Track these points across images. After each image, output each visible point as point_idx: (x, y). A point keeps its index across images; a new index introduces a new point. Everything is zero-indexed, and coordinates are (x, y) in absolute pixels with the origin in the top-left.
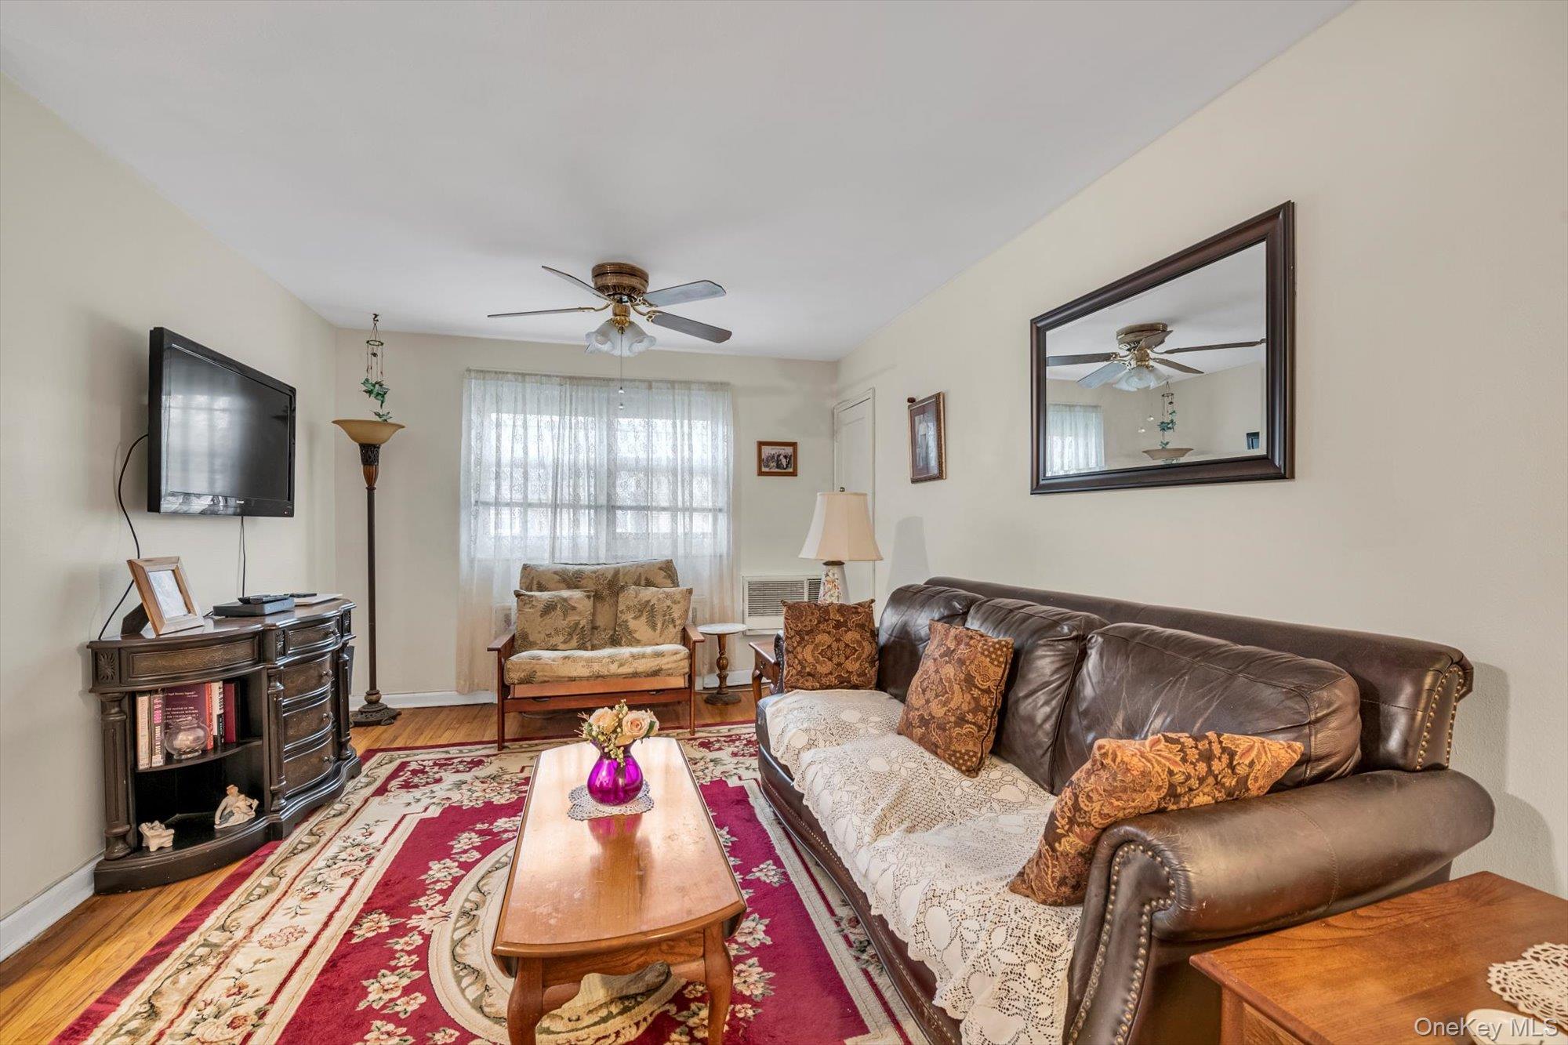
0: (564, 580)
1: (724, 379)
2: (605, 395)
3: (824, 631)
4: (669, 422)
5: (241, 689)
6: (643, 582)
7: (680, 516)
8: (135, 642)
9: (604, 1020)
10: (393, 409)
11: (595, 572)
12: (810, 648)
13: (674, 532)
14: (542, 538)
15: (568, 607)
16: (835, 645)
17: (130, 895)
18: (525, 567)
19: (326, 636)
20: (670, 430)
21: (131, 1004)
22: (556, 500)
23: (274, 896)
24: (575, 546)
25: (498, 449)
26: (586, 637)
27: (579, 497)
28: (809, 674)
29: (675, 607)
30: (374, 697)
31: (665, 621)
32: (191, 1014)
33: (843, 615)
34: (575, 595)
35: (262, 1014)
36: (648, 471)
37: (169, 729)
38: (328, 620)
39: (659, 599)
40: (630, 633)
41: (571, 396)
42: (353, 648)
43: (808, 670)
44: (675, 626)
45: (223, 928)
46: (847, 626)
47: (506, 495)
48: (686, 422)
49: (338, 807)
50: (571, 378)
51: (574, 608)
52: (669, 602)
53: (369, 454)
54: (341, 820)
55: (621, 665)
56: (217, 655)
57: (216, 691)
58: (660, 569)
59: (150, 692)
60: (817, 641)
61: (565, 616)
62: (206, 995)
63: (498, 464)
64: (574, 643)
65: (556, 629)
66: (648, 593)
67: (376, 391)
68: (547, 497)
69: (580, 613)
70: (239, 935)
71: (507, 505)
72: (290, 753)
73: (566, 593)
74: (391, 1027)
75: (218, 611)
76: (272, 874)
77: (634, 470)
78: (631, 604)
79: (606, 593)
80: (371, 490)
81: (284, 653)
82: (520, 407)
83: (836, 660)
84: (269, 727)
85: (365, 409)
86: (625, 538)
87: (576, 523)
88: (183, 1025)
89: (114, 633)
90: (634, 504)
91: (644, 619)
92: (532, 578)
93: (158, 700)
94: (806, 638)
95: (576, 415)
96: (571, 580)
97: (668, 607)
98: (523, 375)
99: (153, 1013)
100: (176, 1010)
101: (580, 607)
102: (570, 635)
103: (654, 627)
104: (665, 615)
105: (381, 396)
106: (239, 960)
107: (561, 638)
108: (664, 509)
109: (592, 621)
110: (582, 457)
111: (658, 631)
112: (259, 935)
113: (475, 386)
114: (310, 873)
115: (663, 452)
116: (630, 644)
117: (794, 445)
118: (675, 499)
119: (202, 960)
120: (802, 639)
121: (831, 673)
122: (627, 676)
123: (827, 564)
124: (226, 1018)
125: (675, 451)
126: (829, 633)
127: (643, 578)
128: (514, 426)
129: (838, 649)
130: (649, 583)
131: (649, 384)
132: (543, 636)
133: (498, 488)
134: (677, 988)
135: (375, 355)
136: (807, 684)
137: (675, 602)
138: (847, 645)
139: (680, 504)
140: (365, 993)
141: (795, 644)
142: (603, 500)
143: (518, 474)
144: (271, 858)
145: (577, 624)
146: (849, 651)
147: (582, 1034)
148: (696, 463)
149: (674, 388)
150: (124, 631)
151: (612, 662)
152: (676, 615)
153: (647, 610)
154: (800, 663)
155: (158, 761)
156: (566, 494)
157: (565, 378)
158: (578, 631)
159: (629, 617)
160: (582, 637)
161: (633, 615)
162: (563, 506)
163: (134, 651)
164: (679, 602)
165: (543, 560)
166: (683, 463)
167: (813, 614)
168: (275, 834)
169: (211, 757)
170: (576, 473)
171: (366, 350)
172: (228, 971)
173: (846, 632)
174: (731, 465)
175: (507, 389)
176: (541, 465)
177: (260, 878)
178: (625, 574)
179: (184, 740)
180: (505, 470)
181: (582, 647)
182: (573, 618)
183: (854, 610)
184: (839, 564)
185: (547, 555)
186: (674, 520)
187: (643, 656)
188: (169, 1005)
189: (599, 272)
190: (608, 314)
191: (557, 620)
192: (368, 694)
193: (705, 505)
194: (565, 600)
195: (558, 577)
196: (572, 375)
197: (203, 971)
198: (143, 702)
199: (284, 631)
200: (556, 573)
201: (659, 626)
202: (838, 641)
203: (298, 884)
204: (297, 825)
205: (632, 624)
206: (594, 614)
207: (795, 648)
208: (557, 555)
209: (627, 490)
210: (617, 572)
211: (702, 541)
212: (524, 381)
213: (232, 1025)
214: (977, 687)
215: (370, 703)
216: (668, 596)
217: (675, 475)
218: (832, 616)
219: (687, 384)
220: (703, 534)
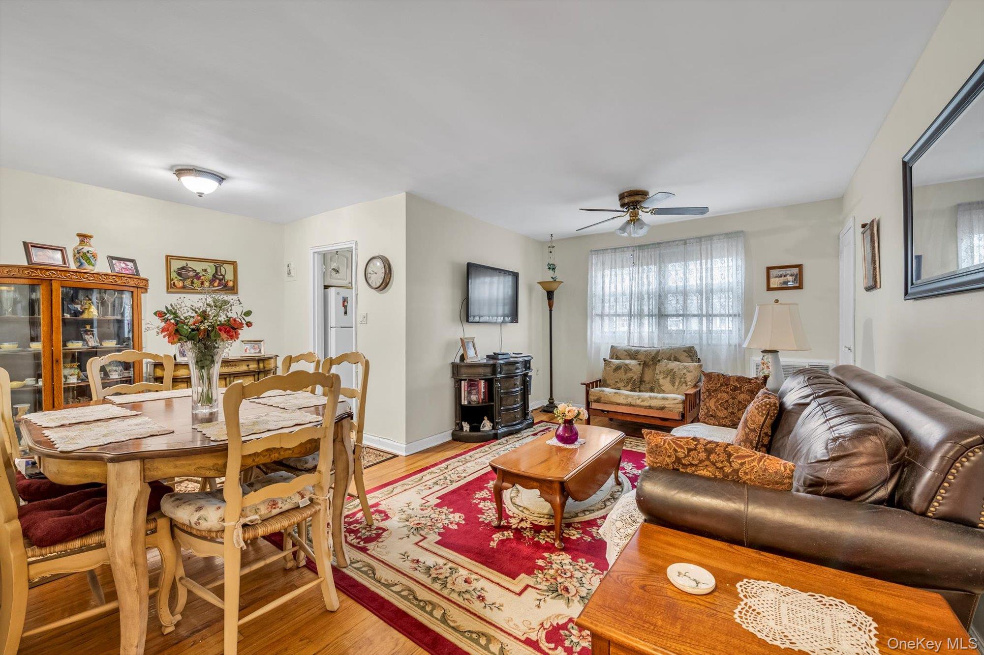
0: (629, 355)
1: (740, 229)
2: (658, 252)
3: (724, 391)
4: (699, 262)
5: (490, 383)
6: (672, 359)
7: (704, 319)
8: (462, 364)
9: (540, 517)
10: (559, 275)
11: (646, 351)
12: (713, 400)
13: (700, 330)
14: (624, 332)
15: (627, 369)
16: (731, 401)
17: (459, 442)
18: (612, 347)
19: (517, 369)
20: (699, 267)
21: (444, 465)
22: (631, 311)
23: (486, 453)
24: (641, 337)
25: (603, 288)
26: (638, 385)
27: (644, 310)
28: (712, 416)
29: (688, 374)
30: (551, 401)
31: (680, 381)
32: (453, 471)
33: (740, 383)
34: (632, 363)
35: (465, 477)
36: (685, 294)
37: (469, 393)
38: (517, 363)
39: (679, 369)
40: (660, 386)
41: (639, 256)
42: (531, 376)
43: (711, 413)
44: (687, 386)
45: (470, 456)
46: (741, 390)
47: (607, 310)
48: (709, 261)
49: (519, 435)
50: (640, 246)
51: (631, 370)
52: (685, 371)
53: (550, 295)
54: (517, 439)
55: (643, 401)
56: (481, 371)
57: (483, 382)
58: (685, 351)
59: (465, 380)
60: (719, 397)
61: (626, 373)
62: (457, 469)
63: (603, 295)
64: (629, 387)
65: (620, 379)
66: (673, 365)
67: (552, 267)
68: (626, 311)
69: (634, 373)
70: (473, 459)
71: (608, 315)
72: (504, 410)
73: (628, 362)
74: (488, 493)
75: (488, 357)
76: (489, 448)
77: (676, 293)
78: (662, 370)
79: (651, 363)
80: (551, 311)
81: (500, 373)
82: (613, 265)
83: (730, 410)
84: (496, 398)
85: (548, 276)
86: (670, 333)
87: (641, 325)
88: (450, 473)
89: (458, 360)
90: (675, 313)
91: (668, 379)
92: (615, 353)
93: (466, 383)
94: (712, 394)
95: (642, 266)
96: (632, 354)
97: (684, 374)
98: (615, 249)
99: (447, 468)
100: (451, 469)
101: (634, 369)
102: (628, 383)
103: (673, 384)
104: (681, 378)
105: (554, 269)
106: (469, 465)
107: (623, 384)
108: (695, 316)
109: (641, 378)
110: (645, 288)
111: (676, 387)
112: (477, 460)
113: (594, 259)
114: (498, 451)
115: (693, 282)
116: (659, 393)
117: (800, 267)
118: (701, 309)
119: (462, 461)
120: (710, 394)
121: (726, 418)
122: (646, 407)
123: (765, 352)
124: (458, 475)
125: (701, 280)
126: (727, 393)
127: (673, 356)
128: (611, 275)
129: (733, 403)
130: (676, 359)
131: (685, 242)
132: (613, 382)
133: (603, 307)
134: (571, 522)
135: (551, 252)
136: (711, 421)
137: (689, 372)
138: (740, 402)
139: (704, 312)
140: (489, 483)
141: (706, 397)
142: (656, 311)
143: (612, 299)
144: (492, 444)
145: (632, 378)
146: (741, 406)
147: (531, 517)
148: (715, 287)
149: (701, 241)
150: (460, 360)
151: (639, 399)
152: (688, 379)
153: (671, 375)
154: (707, 408)
155: (466, 403)
156: (635, 310)
157: (636, 246)
158: (632, 381)
159: (660, 377)
160: (634, 385)
161: (663, 376)
162: (634, 315)
163: (461, 366)
164: (692, 372)
165: (623, 344)
166: (706, 287)
167: (719, 380)
168: (496, 437)
169: (480, 405)
170: (641, 298)
171: (548, 250)
172: (465, 466)
173: (740, 394)
174: (743, 285)
175: (608, 257)
176: (623, 294)
177: (486, 448)
178: (662, 354)
179: (474, 398)
180: (607, 298)
181: (633, 390)
182: (630, 375)
183: (748, 381)
184: (774, 352)
185: (626, 341)
186: (701, 323)
187: (656, 398)
188: (450, 468)
189: (622, 197)
190: (627, 217)
191: (621, 374)
192: (550, 399)
193: (723, 312)
194: (627, 365)
195: (626, 353)
196: (640, 244)
197: (461, 464)
198: (463, 382)
199: (500, 364)
200: (625, 351)
201: (677, 384)
202: (733, 398)
203: (493, 453)
204: (504, 437)
205: (661, 381)
206: (642, 374)
207: (705, 399)
208: (632, 341)
209: (672, 306)
210: (658, 352)
211: (721, 335)
212: (615, 252)
213: (458, 477)
214: (748, 427)
215: (550, 403)
216: (685, 367)
217: (701, 295)
218: (731, 383)
219: (710, 237)
220: (721, 331)
